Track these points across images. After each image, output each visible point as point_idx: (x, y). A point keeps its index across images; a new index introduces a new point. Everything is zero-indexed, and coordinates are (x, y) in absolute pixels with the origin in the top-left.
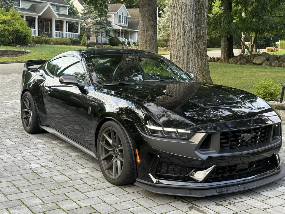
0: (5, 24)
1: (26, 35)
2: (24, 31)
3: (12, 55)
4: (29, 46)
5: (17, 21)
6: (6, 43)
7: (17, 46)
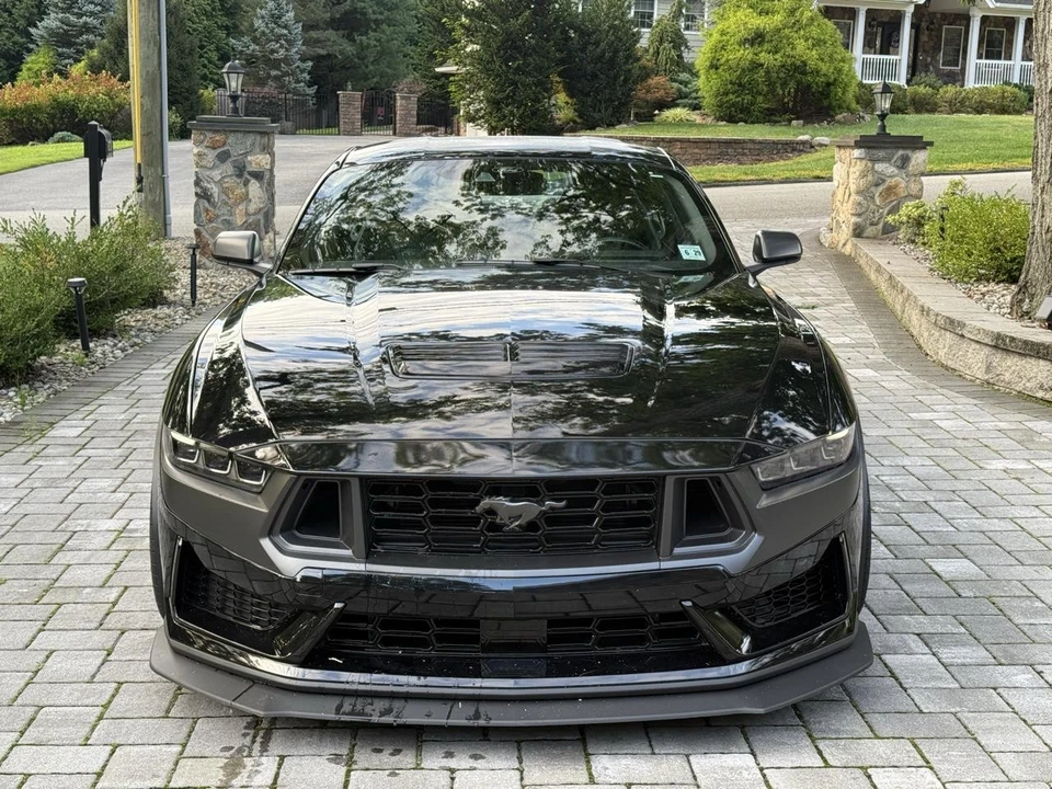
0: (759, 44)
1: (831, 80)
2: (824, 67)
3: (758, 155)
4: (838, 122)
5: (802, 32)
6: (756, 113)
7: (794, 122)
